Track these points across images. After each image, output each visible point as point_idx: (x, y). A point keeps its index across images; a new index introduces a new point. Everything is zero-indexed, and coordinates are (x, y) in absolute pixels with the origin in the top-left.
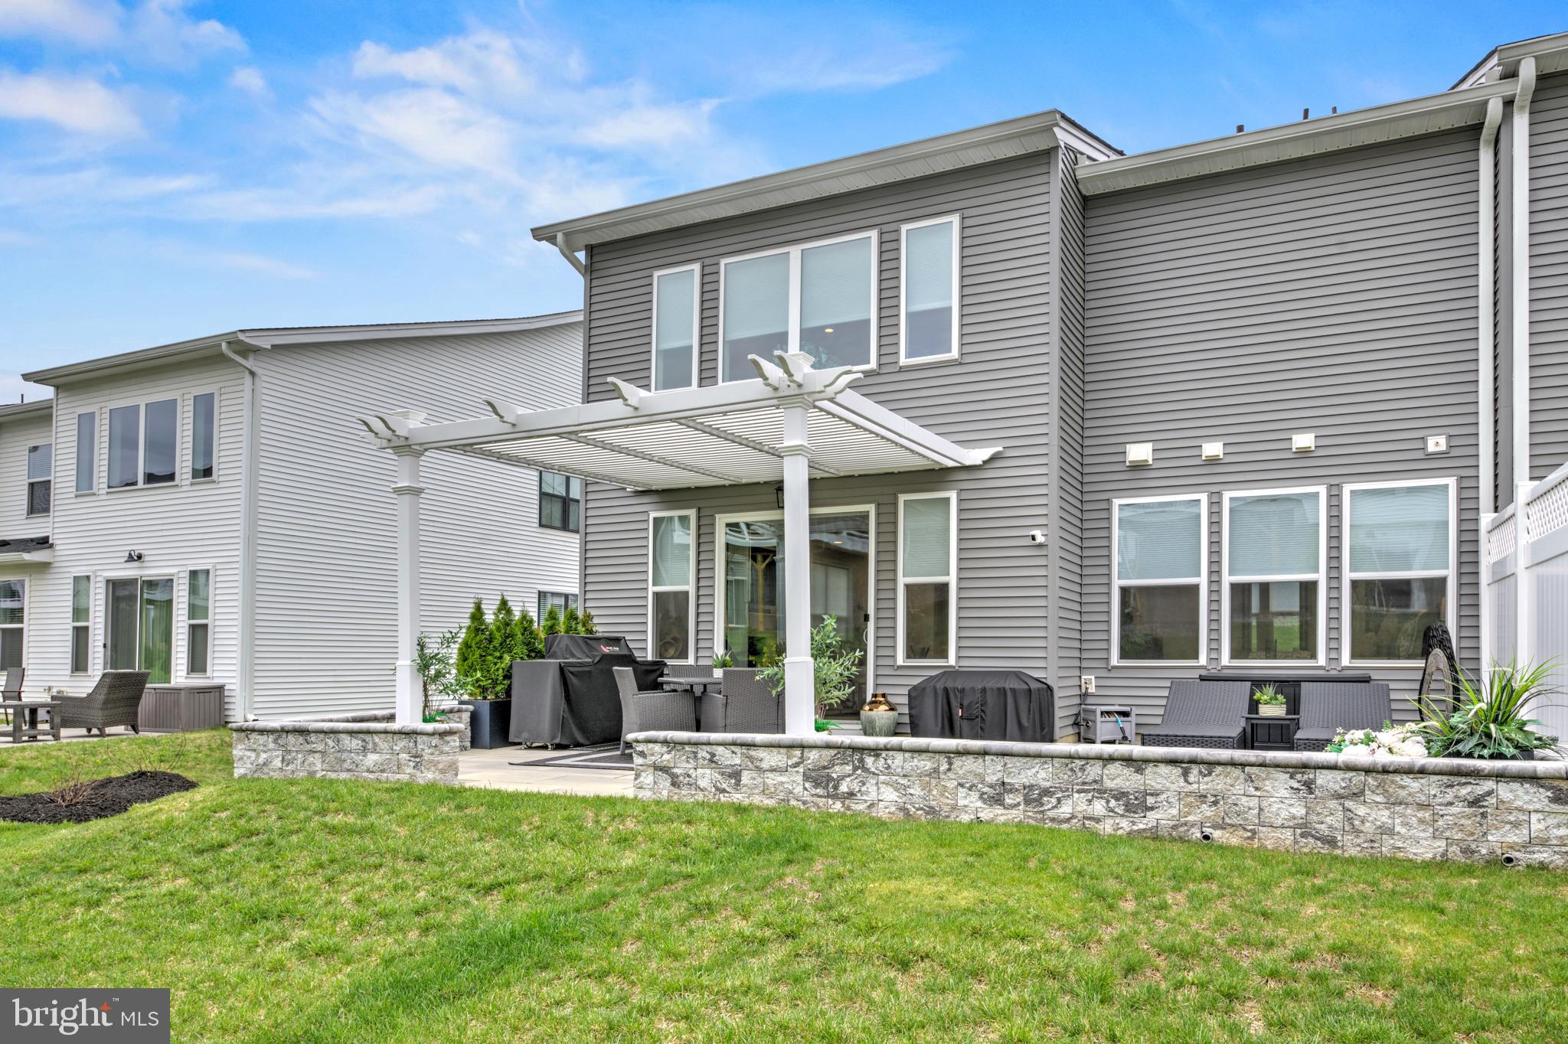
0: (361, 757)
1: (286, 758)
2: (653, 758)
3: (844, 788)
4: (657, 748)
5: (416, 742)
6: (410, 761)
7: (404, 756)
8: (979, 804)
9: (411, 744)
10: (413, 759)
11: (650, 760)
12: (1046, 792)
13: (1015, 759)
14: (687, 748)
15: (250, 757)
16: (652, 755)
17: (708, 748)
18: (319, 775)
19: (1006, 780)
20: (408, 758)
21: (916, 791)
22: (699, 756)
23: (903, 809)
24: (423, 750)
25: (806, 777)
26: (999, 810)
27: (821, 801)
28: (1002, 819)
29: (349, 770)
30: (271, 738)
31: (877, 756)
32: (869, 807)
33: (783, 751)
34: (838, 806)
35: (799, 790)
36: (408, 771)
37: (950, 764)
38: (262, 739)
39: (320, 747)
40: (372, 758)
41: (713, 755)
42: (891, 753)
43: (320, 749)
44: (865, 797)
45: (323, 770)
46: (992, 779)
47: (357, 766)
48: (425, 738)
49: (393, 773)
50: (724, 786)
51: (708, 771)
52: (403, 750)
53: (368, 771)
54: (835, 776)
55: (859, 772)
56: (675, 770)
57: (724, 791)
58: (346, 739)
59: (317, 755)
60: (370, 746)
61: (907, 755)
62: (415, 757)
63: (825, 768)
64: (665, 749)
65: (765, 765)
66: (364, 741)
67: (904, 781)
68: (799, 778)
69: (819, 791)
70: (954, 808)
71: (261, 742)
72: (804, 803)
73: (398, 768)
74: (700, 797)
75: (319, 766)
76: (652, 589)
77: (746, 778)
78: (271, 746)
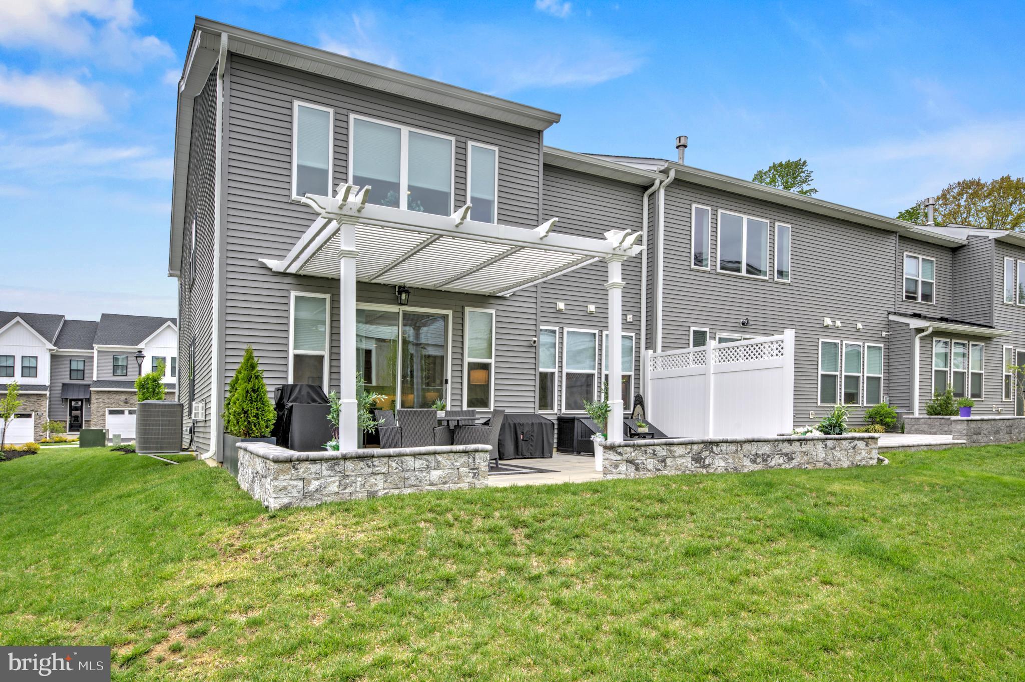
0: (424, 474)
1: (343, 483)
2: (627, 455)
3: (707, 462)
4: (628, 449)
5: (474, 458)
6: (469, 472)
7: (464, 470)
8: (750, 464)
9: (470, 460)
10: (471, 471)
11: (625, 457)
12: (769, 456)
13: (760, 443)
14: (643, 448)
15: (296, 486)
16: (626, 454)
17: (652, 447)
18: (380, 494)
19: (758, 452)
20: (468, 471)
21: (730, 461)
22: (648, 452)
23: (726, 469)
24: (479, 463)
25: (693, 459)
26: (755, 466)
27: (699, 470)
28: (756, 469)
29: (413, 486)
30: (325, 466)
31: (717, 446)
32: (715, 470)
33: (684, 446)
34: (705, 471)
35: (689, 465)
36: (468, 480)
37: (741, 447)
38: (314, 468)
39: (384, 470)
40: (435, 474)
41: (654, 451)
42: (722, 444)
43: (383, 471)
44: (714, 466)
45: (385, 489)
46: (753, 452)
47: (420, 482)
48: (482, 454)
49: (455, 483)
50: (660, 467)
51: (652, 460)
52: (462, 465)
53: (432, 484)
54: (703, 457)
55: (712, 454)
56: (637, 461)
57: (659, 470)
58: (410, 461)
59: (378, 477)
60: (433, 464)
61: (728, 444)
62: (474, 469)
63: (699, 453)
64: (632, 450)
65: (677, 454)
66: (427, 461)
67: (727, 457)
68: (690, 459)
69: (698, 465)
70: (742, 466)
71: (313, 470)
72: (692, 471)
73: (459, 479)
74: (649, 475)
75: (381, 485)
76: (292, 352)
77: (669, 461)
78: (326, 473)
